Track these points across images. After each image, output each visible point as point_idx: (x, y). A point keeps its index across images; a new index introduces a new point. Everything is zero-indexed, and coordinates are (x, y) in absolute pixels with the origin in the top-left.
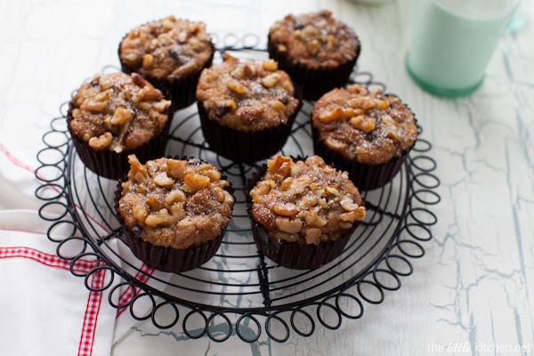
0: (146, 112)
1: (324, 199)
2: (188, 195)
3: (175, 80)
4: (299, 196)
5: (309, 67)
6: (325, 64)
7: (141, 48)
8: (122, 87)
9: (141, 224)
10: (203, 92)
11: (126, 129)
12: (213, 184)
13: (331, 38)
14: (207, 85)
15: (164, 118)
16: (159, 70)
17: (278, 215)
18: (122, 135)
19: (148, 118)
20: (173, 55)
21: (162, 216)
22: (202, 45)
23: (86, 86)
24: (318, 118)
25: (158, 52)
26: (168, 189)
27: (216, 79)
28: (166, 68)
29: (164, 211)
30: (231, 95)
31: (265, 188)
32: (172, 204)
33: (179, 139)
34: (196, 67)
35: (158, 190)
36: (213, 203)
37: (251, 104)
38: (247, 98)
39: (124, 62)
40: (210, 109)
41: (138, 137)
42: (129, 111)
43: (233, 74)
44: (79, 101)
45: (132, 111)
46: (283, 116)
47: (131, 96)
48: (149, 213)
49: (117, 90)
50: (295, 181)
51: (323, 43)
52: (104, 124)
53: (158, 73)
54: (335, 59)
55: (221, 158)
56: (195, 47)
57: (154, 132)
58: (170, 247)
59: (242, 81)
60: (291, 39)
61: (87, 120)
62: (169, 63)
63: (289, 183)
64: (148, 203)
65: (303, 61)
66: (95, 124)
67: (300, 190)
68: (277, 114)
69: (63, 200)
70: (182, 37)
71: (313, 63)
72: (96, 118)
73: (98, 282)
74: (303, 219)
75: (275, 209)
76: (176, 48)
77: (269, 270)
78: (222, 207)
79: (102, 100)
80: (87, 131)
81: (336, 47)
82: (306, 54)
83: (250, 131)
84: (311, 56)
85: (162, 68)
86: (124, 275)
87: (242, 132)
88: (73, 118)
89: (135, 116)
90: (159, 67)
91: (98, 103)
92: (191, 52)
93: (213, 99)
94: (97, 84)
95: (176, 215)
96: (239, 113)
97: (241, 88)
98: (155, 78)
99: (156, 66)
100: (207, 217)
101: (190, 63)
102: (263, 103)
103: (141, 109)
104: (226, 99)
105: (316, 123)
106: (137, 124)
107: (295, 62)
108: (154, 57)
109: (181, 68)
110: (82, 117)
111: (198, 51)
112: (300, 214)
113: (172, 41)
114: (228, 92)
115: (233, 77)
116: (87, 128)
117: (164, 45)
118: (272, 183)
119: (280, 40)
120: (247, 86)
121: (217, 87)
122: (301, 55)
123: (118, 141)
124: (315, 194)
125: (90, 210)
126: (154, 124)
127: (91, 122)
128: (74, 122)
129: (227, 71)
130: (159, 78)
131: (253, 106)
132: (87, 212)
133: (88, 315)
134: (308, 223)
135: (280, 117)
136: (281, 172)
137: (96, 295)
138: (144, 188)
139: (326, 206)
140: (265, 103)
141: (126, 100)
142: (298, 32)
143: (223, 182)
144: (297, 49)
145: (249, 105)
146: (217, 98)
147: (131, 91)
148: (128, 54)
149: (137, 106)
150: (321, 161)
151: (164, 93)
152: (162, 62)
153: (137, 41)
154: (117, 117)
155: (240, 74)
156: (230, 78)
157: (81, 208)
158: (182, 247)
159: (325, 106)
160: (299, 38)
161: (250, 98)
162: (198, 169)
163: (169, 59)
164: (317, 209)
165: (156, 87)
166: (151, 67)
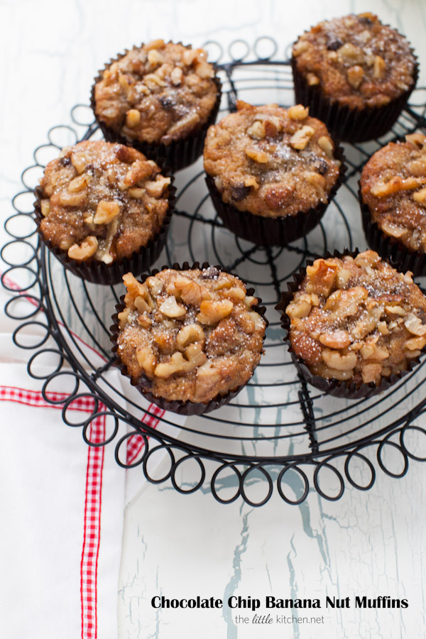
0: (139, 201)
1: (384, 323)
2: (206, 328)
3: (173, 143)
4: (351, 319)
5: (352, 107)
6: (371, 101)
7: (122, 98)
8: (104, 168)
9: (149, 375)
10: (213, 163)
11: (115, 230)
12: (237, 309)
13: (378, 60)
14: (217, 153)
15: (163, 204)
16: (149, 130)
17: (324, 347)
18: (111, 238)
19: (142, 209)
20: (166, 106)
21: (176, 363)
22: (205, 84)
23: (55, 166)
24: (368, 192)
25: (146, 103)
26: (180, 322)
27: (228, 143)
28: (159, 127)
29: (177, 356)
30: (250, 167)
31: (305, 307)
32: (187, 344)
33: (184, 214)
34: (198, 120)
35: (167, 324)
36: (239, 337)
37: (278, 178)
38: (272, 169)
39: (101, 120)
40: (223, 189)
41: (132, 240)
42: (117, 204)
43: (250, 131)
44: (48, 190)
45: (120, 203)
46: (322, 193)
47: (117, 180)
48: (158, 360)
49: (98, 173)
50: (344, 296)
51: (368, 68)
52: (85, 225)
53: (149, 135)
54: (386, 93)
55: (241, 241)
56: (195, 89)
57: (153, 229)
58: (188, 401)
59: (264, 144)
60: (325, 65)
61: (61, 221)
62: (162, 120)
63: (338, 300)
64: (155, 344)
65: (343, 99)
66: (74, 227)
67: (351, 310)
68: (314, 190)
69: (42, 317)
70: (177, 75)
71: (355, 101)
72: (73, 216)
73: (98, 432)
74: (358, 352)
75: (322, 339)
76: (170, 94)
77: (314, 401)
78: (251, 341)
79: (79, 190)
80: (64, 236)
81: (387, 71)
82: (346, 88)
83: (279, 218)
84: (353, 90)
85: (152, 127)
86: (131, 420)
87: (269, 219)
88: (43, 217)
89: (125, 209)
90: (148, 126)
91: (74, 196)
92: (190, 98)
93: (226, 175)
94: (68, 163)
95: (193, 361)
96: (263, 194)
97: (263, 157)
98: (145, 143)
99: (145, 124)
100: (233, 357)
101: (191, 116)
102: (293, 175)
103: (132, 198)
104: (244, 173)
105: (366, 197)
106: (128, 221)
107: (332, 100)
108: (141, 111)
109: (180, 124)
110: (55, 216)
111: (199, 95)
112: (355, 345)
113: (163, 84)
114: (246, 163)
115: (251, 137)
116: (64, 232)
117: (152, 92)
118: (315, 299)
119: (310, 68)
120: (271, 152)
121: (230, 155)
122: (340, 91)
123: (106, 246)
124: (372, 315)
125: (77, 327)
126: (152, 218)
127: (67, 223)
128: (45, 223)
129: (242, 128)
130: (150, 141)
131: (281, 182)
132: (72, 330)
133: (91, 471)
134: (365, 357)
135: (318, 194)
136: (325, 283)
137: (97, 450)
138: (148, 321)
139: (387, 332)
140: (296, 175)
141: (111, 187)
142: (333, 55)
143: (250, 299)
144: (334, 80)
145: (276, 181)
146: (232, 174)
147: (116, 173)
148: (105, 108)
149: (127, 196)
150: (377, 258)
151: (159, 164)
152: (152, 118)
153: (115, 88)
154: (102, 215)
155: (259, 132)
156: (246, 140)
157: (65, 326)
158: (204, 400)
159: (377, 174)
160: (334, 63)
161: (277, 169)
162: (216, 286)
163: (161, 114)
164: (375, 338)
165: (149, 158)
166: (138, 127)
